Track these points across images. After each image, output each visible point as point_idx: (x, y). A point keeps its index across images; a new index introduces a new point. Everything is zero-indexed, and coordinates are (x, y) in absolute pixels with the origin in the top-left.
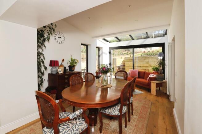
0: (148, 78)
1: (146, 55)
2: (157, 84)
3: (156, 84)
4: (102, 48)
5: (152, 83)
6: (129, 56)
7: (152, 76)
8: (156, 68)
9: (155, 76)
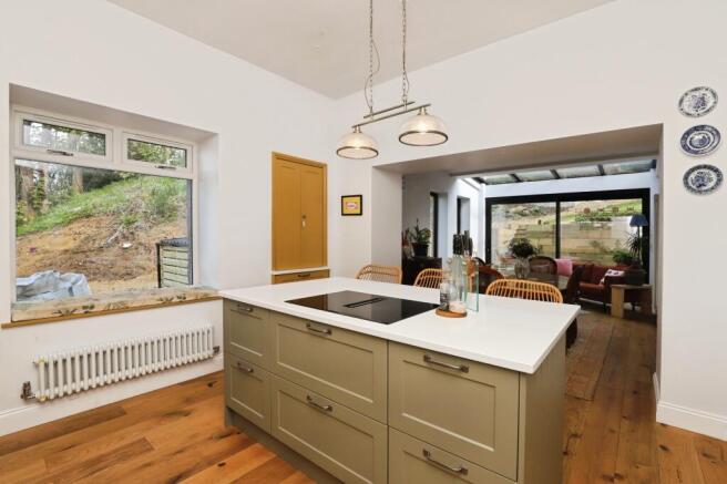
0: (603, 280)
1: (592, 220)
2: (626, 291)
3: (623, 292)
4: (468, 200)
5: (613, 290)
6: (537, 223)
7: (612, 273)
8: (625, 256)
9: (621, 273)
